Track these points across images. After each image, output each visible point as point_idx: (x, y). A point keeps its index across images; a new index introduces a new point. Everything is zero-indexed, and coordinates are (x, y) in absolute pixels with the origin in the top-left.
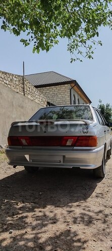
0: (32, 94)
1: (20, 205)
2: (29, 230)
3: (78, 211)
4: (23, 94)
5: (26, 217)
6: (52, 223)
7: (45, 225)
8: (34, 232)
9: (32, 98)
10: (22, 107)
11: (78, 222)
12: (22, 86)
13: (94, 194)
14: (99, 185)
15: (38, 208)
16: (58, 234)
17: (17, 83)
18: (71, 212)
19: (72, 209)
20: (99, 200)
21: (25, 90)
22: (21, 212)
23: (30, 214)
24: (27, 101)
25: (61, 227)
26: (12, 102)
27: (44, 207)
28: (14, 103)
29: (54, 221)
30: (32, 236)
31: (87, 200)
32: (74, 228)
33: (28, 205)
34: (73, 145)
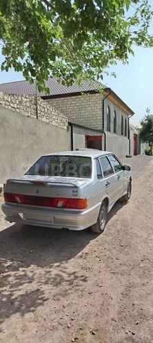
0: (48, 115)
1: (9, 263)
2: (7, 288)
3: (54, 271)
4: (35, 117)
5: (9, 276)
6: (28, 283)
7: (22, 284)
8: (12, 289)
9: (48, 121)
10: (35, 134)
11: (50, 283)
12: (35, 107)
13: (80, 254)
14: (92, 242)
15: (22, 267)
16: (28, 292)
17: (28, 104)
18: (49, 272)
19: (52, 269)
20: (80, 261)
21: (39, 112)
22: (7, 270)
23: (12, 273)
24: (41, 125)
25: (34, 286)
26: (22, 130)
27: (28, 266)
28: (24, 130)
29: (31, 280)
30: (9, 293)
31: (70, 261)
32: (44, 287)
33: (15, 263)
34: (63, 207)
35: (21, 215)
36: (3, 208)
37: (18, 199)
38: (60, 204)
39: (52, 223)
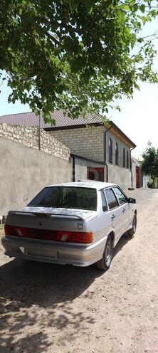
0: (50, 147)
1: (8, 303)
2: (6, 331)
3: (58, 312)
4: (38, 148)
5: (9, 317)
6: (30, 325)
7: (22, 327)
8: (11, 333)
9: (50, 152)
10: (36, 165)
11: (53, 325)
12: (37, 138)
13: (85, 293)
15: (23, 307)
16: (30, 335)
17: (31, 136)
18: (52, 313)
19: (55, 310)
20: (86, 301)
21: (41, 143)
22: (6, 310)
23: (13, 314)
24: (43, 156)
25: (36, 329)
26: (24, 161)
27: (29, 306)
28: (26, 161)
29: (33, 322)
30: (8, 337)
31: (74, 301)
32: (48, 331)
33: (16, 303)
34: (68, 241)
35: (22, 249)
36: (3, 241)
37: (20, 232)
38: (64, 238)
39: (56, 258)
